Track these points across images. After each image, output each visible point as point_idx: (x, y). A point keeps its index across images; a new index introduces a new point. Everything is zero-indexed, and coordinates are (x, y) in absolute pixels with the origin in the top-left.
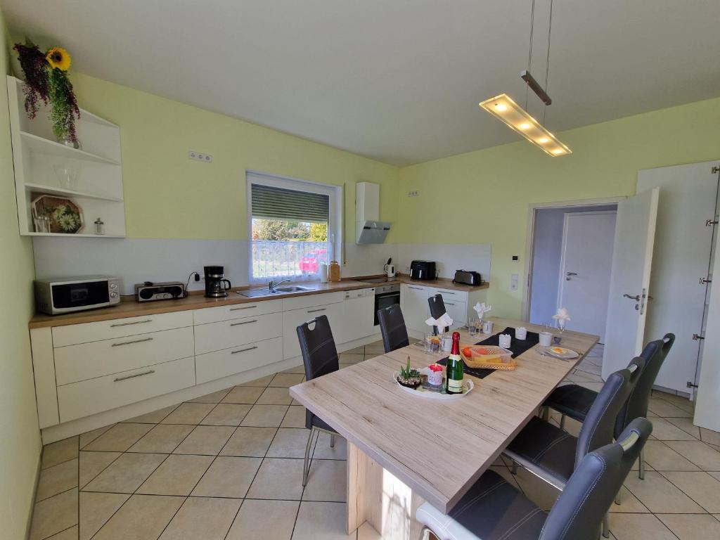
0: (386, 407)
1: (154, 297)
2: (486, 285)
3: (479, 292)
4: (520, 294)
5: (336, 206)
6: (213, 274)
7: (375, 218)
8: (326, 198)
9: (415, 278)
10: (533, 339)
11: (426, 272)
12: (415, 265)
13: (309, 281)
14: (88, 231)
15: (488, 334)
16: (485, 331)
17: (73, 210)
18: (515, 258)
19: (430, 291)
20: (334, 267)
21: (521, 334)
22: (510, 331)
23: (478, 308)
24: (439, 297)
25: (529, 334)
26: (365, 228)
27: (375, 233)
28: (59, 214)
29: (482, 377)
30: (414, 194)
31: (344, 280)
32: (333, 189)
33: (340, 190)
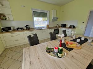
0: (39, 59)
1: (19, 30)
2: (76, 28)
3: (74, 29)
4: (83, 29)
5: (48, 15)
6: (27, 26)
7: (55, 16)
8: (47, 13)
9: (62, 27)
10: (86, 40)
11: (64, 26)
12: (62, 25)
13: (44, 27)
14: (8, 20)
15: (74, 38)
16: (74, 37)
17: (4, 16)
18: (83, 22)
19: (64, 29)
20: (48, 25)
21: (83, 39)
22: (80, 38)
23: (72, 32)
24: (65, 30)
25: (85, 39)
26: (53, 18)
27: (55, 19)
28: (2, 17)
29: (69, 51)
30: (63, 11)
31: (50, 27)
32: (48, 11)
33: (49, 12)
